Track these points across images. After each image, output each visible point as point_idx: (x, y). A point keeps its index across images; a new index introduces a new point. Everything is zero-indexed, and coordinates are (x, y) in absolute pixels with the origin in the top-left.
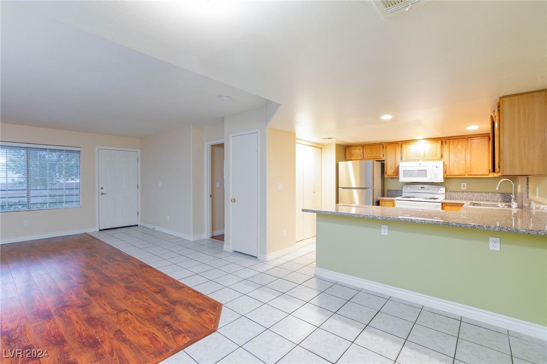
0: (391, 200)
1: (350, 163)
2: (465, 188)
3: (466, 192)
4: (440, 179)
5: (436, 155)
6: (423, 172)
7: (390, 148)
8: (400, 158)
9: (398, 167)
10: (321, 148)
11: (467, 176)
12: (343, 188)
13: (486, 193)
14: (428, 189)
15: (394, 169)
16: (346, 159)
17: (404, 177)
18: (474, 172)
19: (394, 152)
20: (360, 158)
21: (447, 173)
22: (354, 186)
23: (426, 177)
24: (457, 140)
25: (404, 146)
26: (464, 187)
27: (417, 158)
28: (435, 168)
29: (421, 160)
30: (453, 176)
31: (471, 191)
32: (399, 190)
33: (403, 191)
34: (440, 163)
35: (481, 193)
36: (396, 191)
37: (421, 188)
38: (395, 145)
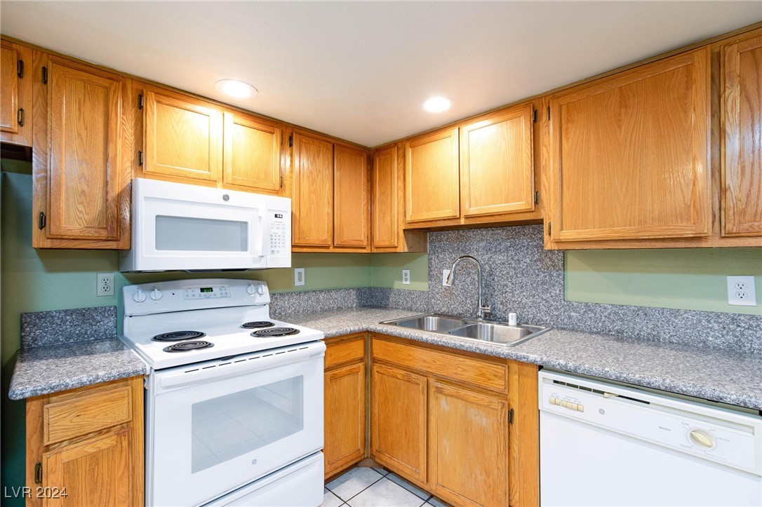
2: (303, 283)
3: (306, 292)
5: (267, 176)
7: (69, 90)
9: (124, 196)
11: (331, 250)
13: (338, 290)
14: (225, 296)
15: (98, 205)
17: (159, 248)
19: (102, 120)
21: (295, 241)
23: (242, 248)
25: (153, 107)
26: (299, 280)
27: (205, 174)
28: (271, 216)
29: (220, 184)
30: (305, 250)
31: (314, 288)
32: (103, 311)
33: (128, 312)
34: (284, 204)
35: (329, 291)
36: (84, 315)
37: (202, 290)
38: (106, 83)
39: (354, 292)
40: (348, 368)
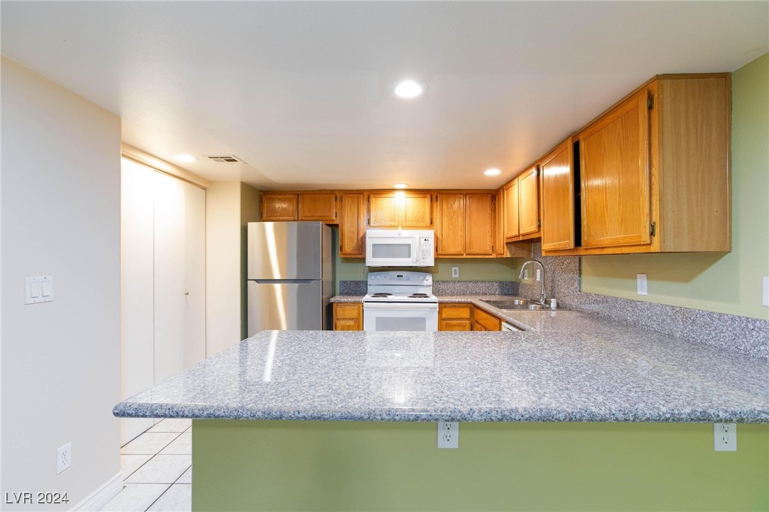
0: (354, 303)
1: (269, 226)
2: (457, 276)
3: (459, 282)
4: (430, 262)
5: (423, 220)
6: (406, 249)
7: (348, 202)
8: (366, 221)
9: (364, 237)
10: (205, 189)
11: (465, 256)
12: (257, 281)
13: (482, 282)
14: (408, 279)
15: (356, 241)
16: (261, 218)
17: (373, 257)
18: (474, 250)
19: (356, 210)
20: (292, 218)
21: (440, 252)
22: (277, 276)
23: (410, 257)
24: (452, 196)
25: (373, 200)
26: (455, 274)
27: (393, 224)
28: (423, 240)
29: (400, 227)
30: (446, 257)
31: (465, 280)
32: (363, 282)
33: (369, 283)
34: (430, 234)
35: (476, 282)
36: (357, 283)
37: (398, 276)
38: (357, 196)
39: (496, 284)
40: (458, 322)
